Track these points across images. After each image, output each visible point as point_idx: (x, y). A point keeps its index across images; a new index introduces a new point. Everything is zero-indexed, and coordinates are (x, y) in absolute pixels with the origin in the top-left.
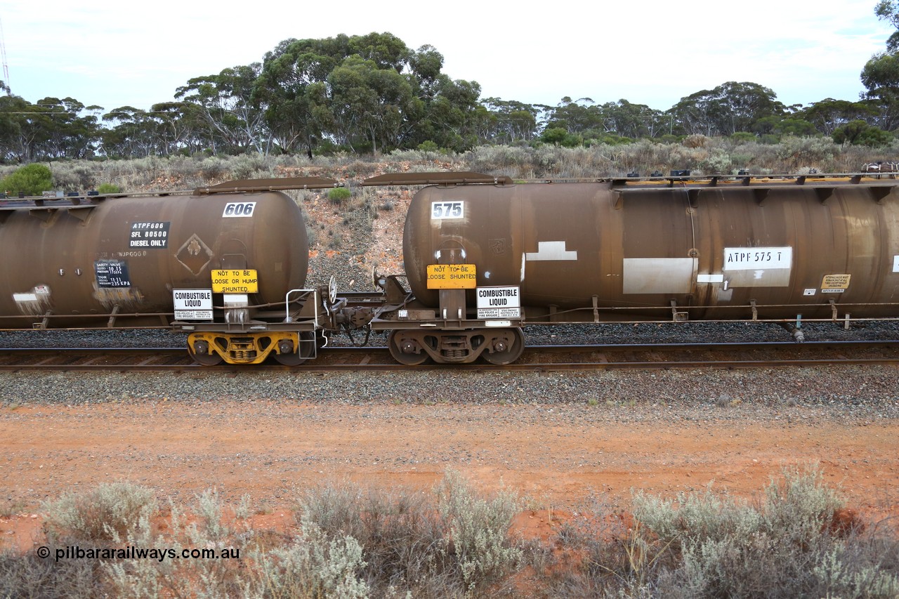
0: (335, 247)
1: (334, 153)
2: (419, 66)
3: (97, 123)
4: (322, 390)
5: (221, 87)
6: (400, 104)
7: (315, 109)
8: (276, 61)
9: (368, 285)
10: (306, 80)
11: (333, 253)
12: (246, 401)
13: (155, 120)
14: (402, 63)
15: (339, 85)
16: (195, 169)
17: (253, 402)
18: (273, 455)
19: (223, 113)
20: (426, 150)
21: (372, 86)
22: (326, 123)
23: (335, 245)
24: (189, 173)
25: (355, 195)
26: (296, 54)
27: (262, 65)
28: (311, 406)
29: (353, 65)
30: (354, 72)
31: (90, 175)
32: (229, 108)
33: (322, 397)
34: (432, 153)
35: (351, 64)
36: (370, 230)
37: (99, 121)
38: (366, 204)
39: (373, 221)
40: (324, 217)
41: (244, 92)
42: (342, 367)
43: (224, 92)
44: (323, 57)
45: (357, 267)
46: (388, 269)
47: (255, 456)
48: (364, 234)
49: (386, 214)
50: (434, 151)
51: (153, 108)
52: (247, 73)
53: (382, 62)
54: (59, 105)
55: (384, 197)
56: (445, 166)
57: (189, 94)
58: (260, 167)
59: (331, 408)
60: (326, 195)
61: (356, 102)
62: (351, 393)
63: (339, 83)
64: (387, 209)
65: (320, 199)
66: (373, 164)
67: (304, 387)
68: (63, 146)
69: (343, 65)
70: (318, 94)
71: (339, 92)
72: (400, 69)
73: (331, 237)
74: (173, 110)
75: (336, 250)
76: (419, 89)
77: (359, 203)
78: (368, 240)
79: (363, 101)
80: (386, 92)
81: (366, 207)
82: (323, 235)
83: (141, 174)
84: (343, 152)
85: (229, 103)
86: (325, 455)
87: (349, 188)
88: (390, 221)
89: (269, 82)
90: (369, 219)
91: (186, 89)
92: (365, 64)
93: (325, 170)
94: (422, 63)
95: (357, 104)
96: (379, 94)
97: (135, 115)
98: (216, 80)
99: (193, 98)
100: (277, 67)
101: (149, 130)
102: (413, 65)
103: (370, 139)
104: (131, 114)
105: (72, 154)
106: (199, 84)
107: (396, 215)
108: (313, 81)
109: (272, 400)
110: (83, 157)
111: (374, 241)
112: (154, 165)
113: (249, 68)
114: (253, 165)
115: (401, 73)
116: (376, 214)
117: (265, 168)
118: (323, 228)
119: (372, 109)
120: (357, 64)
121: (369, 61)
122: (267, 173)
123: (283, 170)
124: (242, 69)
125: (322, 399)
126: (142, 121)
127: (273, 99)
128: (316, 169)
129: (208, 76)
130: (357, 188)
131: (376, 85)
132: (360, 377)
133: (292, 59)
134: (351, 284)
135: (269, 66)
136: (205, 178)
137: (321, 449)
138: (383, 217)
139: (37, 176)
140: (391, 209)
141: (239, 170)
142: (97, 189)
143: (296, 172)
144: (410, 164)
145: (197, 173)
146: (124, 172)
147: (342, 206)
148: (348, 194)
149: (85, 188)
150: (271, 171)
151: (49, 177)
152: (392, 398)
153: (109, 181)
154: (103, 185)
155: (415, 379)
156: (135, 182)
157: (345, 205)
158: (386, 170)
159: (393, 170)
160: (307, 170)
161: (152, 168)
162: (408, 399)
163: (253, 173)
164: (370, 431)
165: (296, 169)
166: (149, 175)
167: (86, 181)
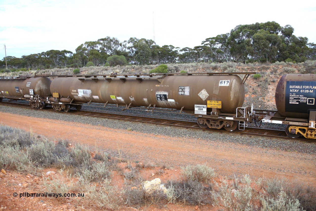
1: (254, 62)
2: (285, 32)
3: (178, 52)
4: (251, 142)
5: (216, 41)
6: (277, 46)
7: (247, 48)
8: (235, 32)
9: (265, 107)
10: (244, 38)
11: (254, 96)
12: (225, 142)
13: (195, 51)
14: (278, 32)
15: (256, 40)
16: (209, 66)
17: (227, 143)
18: (234, 161)
19: (216, 49)
20: (288, 62)
21: (267, 40)
22: (251, 52)
23: (254, 93)
24: (208, 68)
25: (262, 76)
26: (241, 30)
27: (230, 34)
28: (247, 147)
29: (261, 33)
30: (261, 35)
32: (218, 48)
33: (251, 144)
34: (291, 63)
35: (260, 32)
36: (267, 89)
37: (179, 52)
38: (266, 80)
39: (268, 86)
40: (251, 84)
41: (224, 42)
42: (258, 135)
43: (217, 42)
44: (250, 30)
45: (262, 101)
46: (273, 103)
47: (228, 161)
48: (265, 90)
49: (273, 83)
50: (291, 62)
51: (194, 48)
52: (225, 36)
53: (271, 32)
54: (168, 47)
55: (273, 78)
56: (295, 67)
57: (205, 43)
58: (230, 66)
59: (254, 148)
60: (252, 76)
61: (261, 45)
62: (261, 144)
63: (256, 39)
65: (250, 77)
66: (269, 66)
67: (244, 140)
68: (168, 59)
69: (258, 33)
70: (249, 43)
71: (256, 42)
72: (277, 33)
73: (253, 90)
74: (200, 48)
75: (255, 95)
76: (284, 40)
77: (264, 79)
78: (266, 92)
79: (264, 45)
80: (272, 42)
81: (266, 81)
82: (251, 90)
83: (193, 68)
84: (257, 62)
85: (218, 46)
86: (252, 164)
87: (260, 74)
88: (275, 86)
89: (232, 39)
91: (205, 42)
92: (265, 32)
93: (252, 68)
94: (286, 32)
95: (262, 46)
96: (270, 43)
97: (189, 50)
98: (215, 38)
99: (207, 44)
100: (235, 34)
101: (193, 54)
102: (282, 32)
103: (266, 58)
104: (188, 49)
105: (170, 62)
106: (209, 40)
107: (277, 84)
108: (247, 38)
109: (234, 143)
110: (173, 62)
111: (268, 92)
113: (226, 35)
114: (228, 65)
115: (278, 35)
116: (270, 83)
118: (251, 87)
119: (267, 47)
120: (262, 32)
121: (267, 31)
122: (233, 68)
124: (223, 35)
125: (251, 145)
126: (191, 51)
127: (233, 45)
128: (249, 67)
129: (212, 37)
130: (263, 74)
131: (269, 39)
132: (264, 139)
133: (240, 31)
134: (259, 106)
135: (232, 34)
136: (212, 69)
137: (251, 162)
138: (272, 84)
139: (164, 68)
140: (275, 82)
141: (223, 67)
142: (180, 72)
143: (242, 68)
144: (282, 67)
145: (210, 68)
146: (188, 67)
147: (257, 81)
148: (260, 76)
149: (176, 72)
150: (234, 68)
151: (167, 68)
152: (276, 148)
153: (183, 69)
154: (182, 71)
155: (284, 142)
156: (191, 70)
157: (259, 80)
158: (273, 68)
159: (276, 68)
160: (246, 68)
161: (196, 66)
162: (282, 149)
163: (228, 68)
164: (268, 158)
165: (242, 67)
166: (195, 68)
167: (177, 69)
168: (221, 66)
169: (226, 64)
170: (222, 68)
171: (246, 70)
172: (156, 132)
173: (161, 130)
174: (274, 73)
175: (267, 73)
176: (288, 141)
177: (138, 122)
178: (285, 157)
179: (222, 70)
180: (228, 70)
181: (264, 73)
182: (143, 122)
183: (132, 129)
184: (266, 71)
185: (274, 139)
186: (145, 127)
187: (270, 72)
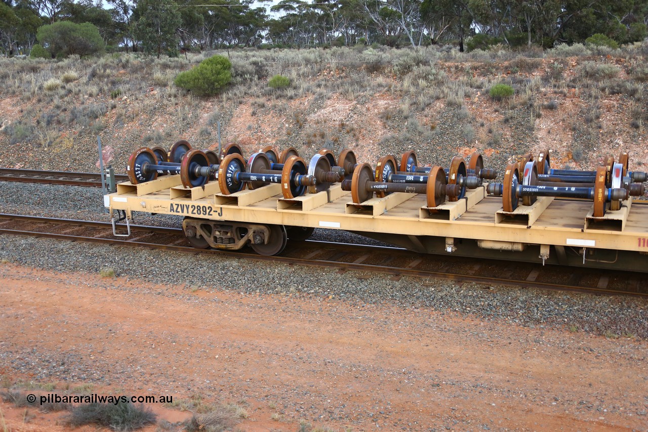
0: (494, 145)
1: (490, 46)
3: (266, 14)
16: (358, 62)
20: (596, 45)
22: (481, 14)
23: (494, 143)
24: (354, 67)
25: (518, 92)
31: (264, 66)
34: (603, 47)
36: (532, 129)
38: (529, 103)
39: (535, 120)
40: (484, 115)
49: (550, 113)
50: (604, 44)
55: (548, 95)
56: (618, 62)
58: (421, 62)
60: (487, 92)
64: (551, 107)
65: (481, 96)
73: (490, 135)
74: (332, 2)
75: (495, 148)
77: (521, 101)
78: (529, 139)
81: (528, 106)
82: (483, 133)
83: (309, 66)
84: (499, 44)
87: (511, 86)
88: (554, 121)
90: (532, 118)
93: (486, 65)
97: (300, 6)
101: (310, 21)
103: (526, 31)
105: (244, 42)
107: (560, 114)
111: (535, 140)
112: (321, 58)
114: (414, 59)
116: (539, 113)
117: (426, 63)
118: (482, 125)
122: (428, 68)
123: (443, 65)
125: (489, 315)
126: (305, 12)
128: (477, 64)
130: (519, 85)
132: (530, 295)
136: (368, 72)
137: (491, 376)
138: (546, 116)
139: (219, 66)
140: (556, 108)
141: (401, 65)
142: (269, 79)
143: (457, 67)
144: (578, 60)
145: (360, 66)
146: (294, 64)
147: (504, 104)
148: (511, 91)
149: (259, 78)
150: (432, 66)
151: (229, 67)
152: (567, 324)
153: (280, 72)
154: (275, 76)
155: (593, 304)
156: (303, 74)
157: (507, 102)
158: (551, 66)
159: (559, 66)
160: (467, 65)
161: (319, 60)
162: (586, 328)
163: (415, 68)
164: (545, 361)
165: (456, 64)
166: (316, 67)
167: (260, 71)
168: (395, 62)
169: (408, 55)
170: (396, 68)
171: (469, 73)
172: (195, 280)
173: (210, 271)
174: (553, 81)
175: (533, 82)
176: (603, 302)
177: (136, 248)
178: (597, 357)
179: (398, 73)
180: (416, 73)
181: (523, 81)
182: (153, 248)
183: (115, 272)
184: (529, 74)
185: (562, 296)
186: (158, 263)
187: (542, 79)
